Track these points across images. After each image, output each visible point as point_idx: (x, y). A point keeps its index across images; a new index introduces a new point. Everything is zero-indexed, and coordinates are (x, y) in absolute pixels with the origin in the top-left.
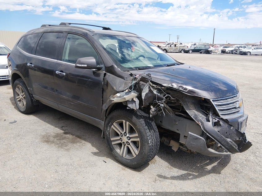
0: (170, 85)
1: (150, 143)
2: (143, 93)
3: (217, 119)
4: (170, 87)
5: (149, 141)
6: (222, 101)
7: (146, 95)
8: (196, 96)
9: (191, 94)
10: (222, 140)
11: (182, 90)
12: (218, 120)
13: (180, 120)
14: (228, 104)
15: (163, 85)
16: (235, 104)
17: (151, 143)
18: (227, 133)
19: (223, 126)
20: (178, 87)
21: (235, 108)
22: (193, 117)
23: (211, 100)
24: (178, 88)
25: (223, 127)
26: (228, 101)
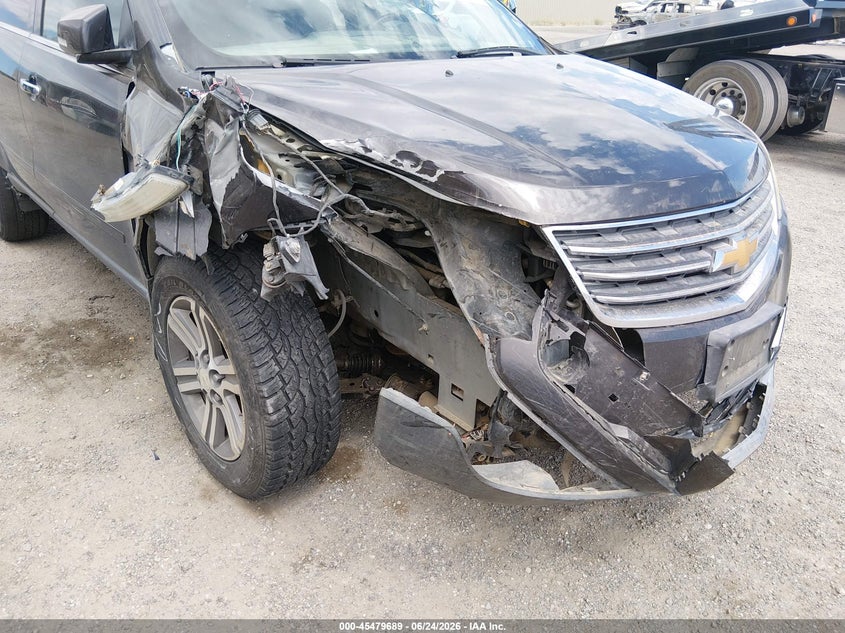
0: (357, 148)
1: (271, 410)
2: (214, 178)
3: (573, 329)
4: (355, 154)
5: (269, 402)
6: (619, 237)
7: (231, 188)
8: (475, 205)
9: (452, 196)
10: (582, 431)
11: (413, 171)
12: (575, 335)
13: (433, 316)
14: (660, 254)
15: (322, 142)
16: (703, 253)
17: (277, 410)
18: (613, 398)
19: (595, 365)
20: (394, 157)
21: (702, 273)
22: (470, 308)
23: (548, 232)
24: (394, 161)
25: (598, 371)
26: (658, 239)
